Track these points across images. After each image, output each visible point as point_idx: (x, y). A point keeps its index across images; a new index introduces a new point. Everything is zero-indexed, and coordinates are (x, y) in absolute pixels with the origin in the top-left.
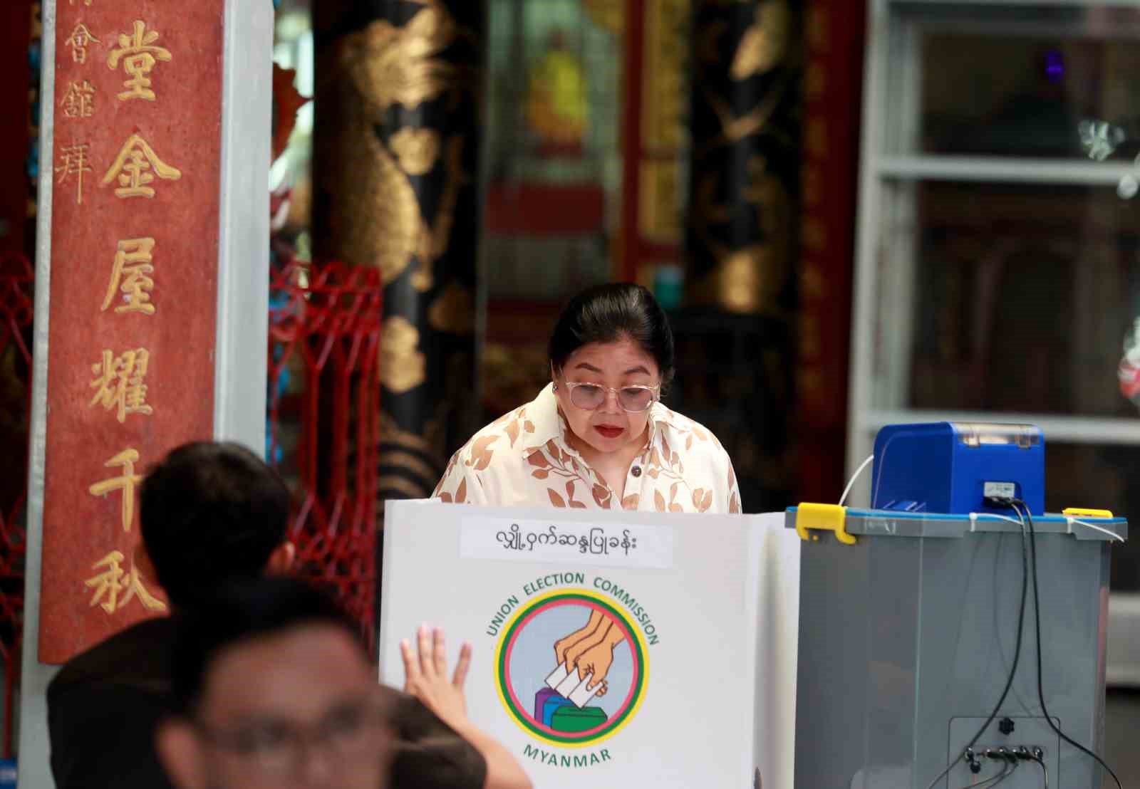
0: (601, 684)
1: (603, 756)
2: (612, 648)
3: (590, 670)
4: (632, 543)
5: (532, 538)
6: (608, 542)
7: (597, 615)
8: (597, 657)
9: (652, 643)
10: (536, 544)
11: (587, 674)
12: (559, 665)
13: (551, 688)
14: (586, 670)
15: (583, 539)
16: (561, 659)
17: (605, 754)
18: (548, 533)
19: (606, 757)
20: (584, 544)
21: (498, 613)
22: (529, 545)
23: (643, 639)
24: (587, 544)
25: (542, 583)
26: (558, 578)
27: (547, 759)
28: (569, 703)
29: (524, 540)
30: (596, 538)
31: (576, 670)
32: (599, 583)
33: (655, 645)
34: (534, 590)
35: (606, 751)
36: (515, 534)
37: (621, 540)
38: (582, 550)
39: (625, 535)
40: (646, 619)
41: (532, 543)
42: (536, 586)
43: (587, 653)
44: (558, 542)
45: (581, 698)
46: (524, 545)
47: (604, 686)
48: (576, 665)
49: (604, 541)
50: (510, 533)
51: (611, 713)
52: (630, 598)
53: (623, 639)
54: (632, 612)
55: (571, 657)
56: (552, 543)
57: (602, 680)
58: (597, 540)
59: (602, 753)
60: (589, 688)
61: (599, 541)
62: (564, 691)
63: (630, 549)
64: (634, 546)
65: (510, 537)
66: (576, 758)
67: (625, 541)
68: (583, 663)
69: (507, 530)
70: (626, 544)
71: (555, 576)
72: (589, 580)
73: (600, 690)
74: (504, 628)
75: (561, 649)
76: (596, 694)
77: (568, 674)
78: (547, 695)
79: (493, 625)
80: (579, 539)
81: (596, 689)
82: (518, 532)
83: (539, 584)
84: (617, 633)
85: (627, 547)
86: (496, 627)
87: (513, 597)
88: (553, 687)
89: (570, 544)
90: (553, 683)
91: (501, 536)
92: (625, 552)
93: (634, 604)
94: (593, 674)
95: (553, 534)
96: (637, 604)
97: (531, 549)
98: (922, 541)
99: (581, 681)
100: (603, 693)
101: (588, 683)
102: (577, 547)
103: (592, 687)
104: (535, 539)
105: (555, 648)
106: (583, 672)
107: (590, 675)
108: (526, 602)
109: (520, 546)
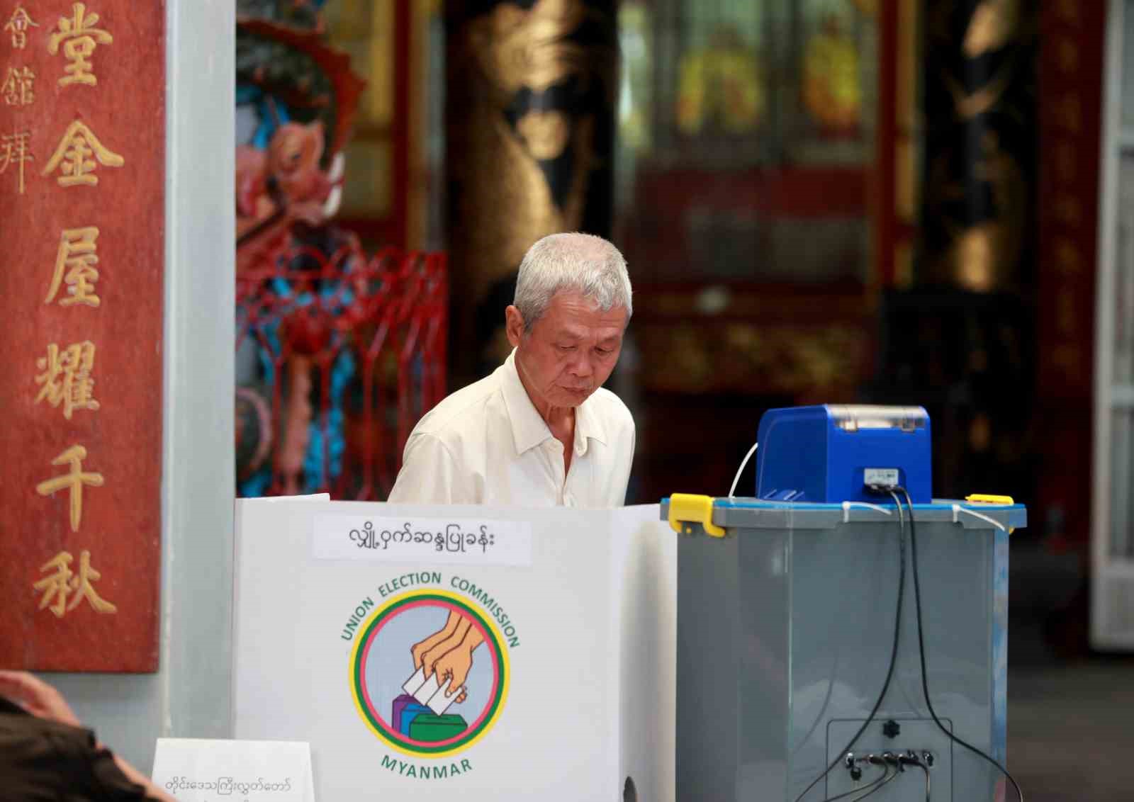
0: (460, 690)
1: (464, 767)
2: (471, 652)
3: (449, 675)
4: (489, 540)
5: (386, 536)
6: (465, 539)
7: (455, 616)
8: (456, 661)
9: (512, 645)
10: (391, 542)
11: (445, 680)
12: (417, 670)
13: (408, 695)
14: (445, 675)
15: (439, 536)
16: (419, 663)
17: (466, 764)
18: (403, 530)
19: (467, 768)
20: (440, 541)
21: (353, 616)
22: (383, 544)
23: (503, 642)
24: (443, 541)
25: (397, 583)
26: (414, 578)
27: (406, 770)
28: (427, 710)
29: (378, 538)
30: (452, 535)
31: (435, 674)
32: (457, 582)
33: (515, 648)
34: (390, 591)
35: (467, 761)
36: (368, 531)
37: (478, 537)
38: (439, 547)
39: (483, 532)
40: (505, 621)
41: (386, 541)
42: (392, 587)
43: (445, 657)
44: (413, 540)
45: (439, 705)
46: (378, 544)
47: (463, 692)
48: (434, 670)
49: (461, 538)
50: (364, 531)
51: (471, 720)
52: (489, 598)
53: (482, 642)
54: (491, 613)
55: (429, 661)
56: (407, 541)
57: (461, 686)
58: (453, 537)
59: (462, 762)
60: (448, 694)
61: (455, 539)
62: (422, 698)
63: (488, 546)
64: (492, 543)
65: (363, 535)
66: (435, 769)
67: (483, 537)
68: (441, 668)
69: (360, 527)
70: (483, 540)
71: (411, 576)
72: (446, 580)
73: (459, 696)
74: (360, 631)
75: (418, 652)
76: (455, 700)
77: (426, 680)
78: (405, 703)
79: (348, 629)
80: (435, 536)
81: (455, 695)
82: (372, 529)
83: (395, 585)
84: (475, 635)
85: (484, 544)
86: (351, 631)
87: (368, 598)
88: (411, 694)
89: (426, 542)
90: (410, 689)
91: (354, 535)
92: (482, 549)
93: (493, 604)
94: (452, 679)
95: (408, 531)
96: (496, 605)
97: (386, 548)
98: (791, 534)
99: (440, 687)
100: (463, 700)
101: (448, 689)
102: (433, 544)
103: (451, 694)
104: (389, 536)
105: (412, 652)
106: (441, 678)
107: (449, 680)
108: (381, 604)
109: (374, 545)
